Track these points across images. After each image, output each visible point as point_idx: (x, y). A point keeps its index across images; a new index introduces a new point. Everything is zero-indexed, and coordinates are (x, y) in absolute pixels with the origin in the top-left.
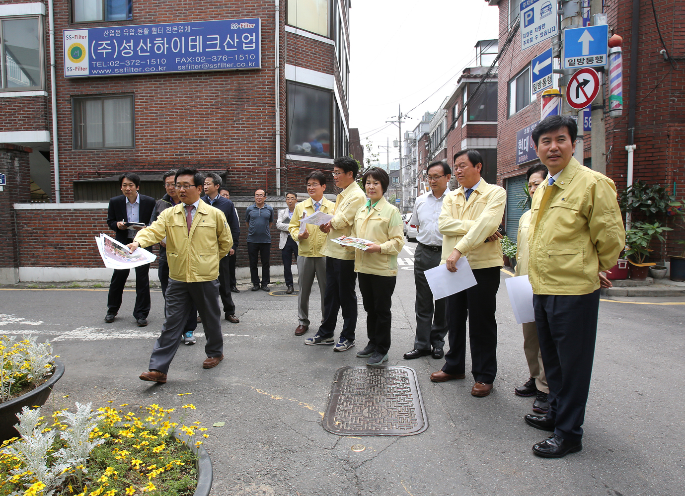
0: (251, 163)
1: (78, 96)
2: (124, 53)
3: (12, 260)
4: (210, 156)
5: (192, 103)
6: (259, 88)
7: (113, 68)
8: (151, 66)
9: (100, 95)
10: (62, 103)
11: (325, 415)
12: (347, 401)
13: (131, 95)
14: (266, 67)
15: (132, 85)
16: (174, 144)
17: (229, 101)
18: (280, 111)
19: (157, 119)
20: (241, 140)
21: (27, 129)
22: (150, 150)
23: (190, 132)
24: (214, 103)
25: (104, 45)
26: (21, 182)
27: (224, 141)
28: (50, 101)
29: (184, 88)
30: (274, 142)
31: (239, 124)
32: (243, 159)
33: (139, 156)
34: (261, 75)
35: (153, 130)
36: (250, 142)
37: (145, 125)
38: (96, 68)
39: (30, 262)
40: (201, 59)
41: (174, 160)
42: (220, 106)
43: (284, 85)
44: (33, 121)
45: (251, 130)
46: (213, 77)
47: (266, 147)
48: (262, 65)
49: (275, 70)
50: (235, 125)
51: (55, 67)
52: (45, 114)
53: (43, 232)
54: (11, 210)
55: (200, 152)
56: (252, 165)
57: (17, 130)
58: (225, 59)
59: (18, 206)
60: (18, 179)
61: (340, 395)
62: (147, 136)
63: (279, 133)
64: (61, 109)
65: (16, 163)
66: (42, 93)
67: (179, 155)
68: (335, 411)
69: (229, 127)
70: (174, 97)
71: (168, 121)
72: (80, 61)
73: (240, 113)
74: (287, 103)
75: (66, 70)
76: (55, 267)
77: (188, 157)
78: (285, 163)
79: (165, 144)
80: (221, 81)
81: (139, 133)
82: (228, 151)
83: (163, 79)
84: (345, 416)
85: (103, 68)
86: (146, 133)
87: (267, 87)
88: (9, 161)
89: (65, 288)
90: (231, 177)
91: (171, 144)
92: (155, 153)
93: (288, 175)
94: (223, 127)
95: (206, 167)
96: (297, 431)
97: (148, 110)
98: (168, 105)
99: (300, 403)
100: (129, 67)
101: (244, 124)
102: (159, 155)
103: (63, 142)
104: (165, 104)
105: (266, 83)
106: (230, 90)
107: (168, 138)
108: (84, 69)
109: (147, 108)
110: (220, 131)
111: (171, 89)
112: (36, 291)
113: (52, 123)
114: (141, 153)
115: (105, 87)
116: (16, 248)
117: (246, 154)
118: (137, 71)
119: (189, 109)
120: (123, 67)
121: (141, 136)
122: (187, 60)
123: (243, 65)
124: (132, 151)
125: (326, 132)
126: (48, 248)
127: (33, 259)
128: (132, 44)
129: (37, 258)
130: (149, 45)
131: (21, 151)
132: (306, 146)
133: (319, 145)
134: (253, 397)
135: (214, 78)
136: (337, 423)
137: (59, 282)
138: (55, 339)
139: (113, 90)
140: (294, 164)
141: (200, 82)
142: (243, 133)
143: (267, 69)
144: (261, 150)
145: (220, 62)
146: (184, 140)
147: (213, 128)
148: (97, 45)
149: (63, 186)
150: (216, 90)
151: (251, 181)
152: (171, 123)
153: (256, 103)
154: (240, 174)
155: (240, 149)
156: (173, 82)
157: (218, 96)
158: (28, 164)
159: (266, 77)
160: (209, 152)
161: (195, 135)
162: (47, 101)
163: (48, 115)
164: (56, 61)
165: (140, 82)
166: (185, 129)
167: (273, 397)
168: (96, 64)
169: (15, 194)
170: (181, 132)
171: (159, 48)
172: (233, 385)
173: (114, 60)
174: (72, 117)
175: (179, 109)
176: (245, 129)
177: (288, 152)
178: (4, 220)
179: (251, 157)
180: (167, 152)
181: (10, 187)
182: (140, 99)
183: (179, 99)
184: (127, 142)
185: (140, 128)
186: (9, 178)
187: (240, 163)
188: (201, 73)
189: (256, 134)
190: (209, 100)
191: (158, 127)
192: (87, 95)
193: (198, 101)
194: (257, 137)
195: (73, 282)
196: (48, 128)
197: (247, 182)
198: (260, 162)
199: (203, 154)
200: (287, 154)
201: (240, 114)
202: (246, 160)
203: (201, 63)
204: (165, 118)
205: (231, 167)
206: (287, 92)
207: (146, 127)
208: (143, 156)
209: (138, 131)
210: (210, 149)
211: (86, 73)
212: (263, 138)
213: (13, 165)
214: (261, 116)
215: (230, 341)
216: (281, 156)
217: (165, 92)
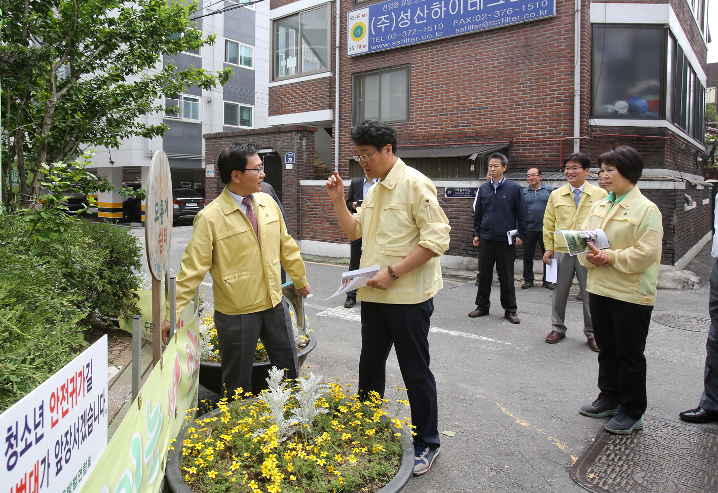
0: (540, 133)
1: (359, 73)
2: (402, 25)
3: (296, 233)
4: (490, 126)
5: (471, 67)
6: (553, 40)
7: (390, 42)
8: (427, 33)
9: (378, 69)
10: (344, 81)
11: (578, 462)
12: (616, 455)
13: (407, 67)
14: (563, 13)
15: (409, 56)
16: (450, 114)
17: (515, 61)
18: (581, 65)
19: (433, 89)
20: (528, 105)
21: (315, 109)
22: (424, 123)
23: (468, 100)
24: (496, 65)
25: (383, 19)
26: (307, 160)
27: (507, 108)
28: (335, 81)
29: (462, 52)
30: (572, 105)
31: (526, 87)
32: (530, 128)
33: (413, 130)
34: (555, 23)
35: (428, 101)
36: (540, 107)
37: (420, 96)
38: (375, 44)
39: (309, 236)
40: (482, 17)
41: (450, 132)
42: (503, 67)
43: (588, 31)
44: (320, 101)
45: (541, 92)
46: (495, 35)
47: (561, 112)
48: (557, 11)
49: (574, 15)
50: (522, 89)
51: (340, 48)
52: (330, 93)
53: (321, 207)
54: (298, 186)
55: (478, 122)
56: (542, 135)
57: (307, 110)
58: (509, 12)
59: (304, 183)
60: (305, 157)
61: (608, 444)
62: (422, 108)
63: (578, 93)
64: (343, 87)
65: (304, 143)
66: (328, 74)
67: (455, 127)
68: (594, 461)
69: (513, 91)
70: (451, 63)
71: (444, 90)
72: (361, 39)
73: (528, 73)
74: (592, 54)
75: (349, 49)
76: (329, 242)
77: (465, 129)
78: (587, 130)
79: (440, 115)
80: (504, 38)
81: (414, 106)
82: (512, 119)
83: (439, 46)
84: (605, 472)
85: (381, 43)
86: (421, 105)
87: (563, 37)
88: (299, 141)
89: (336, 263)
90: (515, 150)
91: (447, 115)
92: (429, 126)
93: (591, 145)
94: (507, 92)
95: (485, 140)
96: (534, 467)
97: (423, 81)
98: (444, 73)
99: (550, 438)
100: (405, 37)
101: (533, 86)
102: (434, 128)
103: (344, 119)
104: (441, 72)
105: (563, 33)
106: (516, 47)
107: (444, 109)
108: (364, 47)
109: (423, 78)
110: (502, 96)
111: (448, 55)
112: (311, 264)
113: (335, 101)
114: (415, 127)
115: (382, 61)
116: (299, 222)
117: (534, 122)
118: (413, 41)
119: (467, 74)
120: (399, 38)
121: (416, 109)
122: (466, 21)
123: (532, 15)
124: (407, 124)
125: (655, 83)
126: (325, 224)
127: (312, 233)
128: (409, 14)
129: (315, 232)
130: (426, 11)
131: (308, 132)
132: (621, 106)
133: (642, 103)
134: (495, 415)
135: (497, 36)
136: (592, 476)
137: (332, 258)
138: (319, 314)
139: (391, 63)
140: (600, 130)
141: (480, 43)
142: (530, 97)
143: (563, 15)
144: (553, 116)
145: (504, 16)
146: (461, 110)
147: (494, 94)
148: (377, 21)
149: (342, 162)
150: (499, 50)
151: (541, 154)
152: (447, 91)
153: (548, 59)
154: (526, 146)
155: (527, 117)
156: (450, 47)
157: (501, 56)
158: (313, 143)
159: (563, 26)
160: (489, 122)
161: (474, 103)
162: (332, 80)
163: (332, 95)
164: (340, 42)
165: (416, 52)
166: (463, 97)
167: (518, 421)
168: (375, 40)
169: (302, 171)
170: (458, 101)
171: (436, 13)
172: (477, 396)
173: (392, 33)
174: (352, 95)
175: (457, 76)
176: (534, 91)
177: (592, 115)
178: (292, 196)
179: (541, 126)
180: (442, 124)
181: (298, 165)
182: (416, 70)
183: (456, 65)
184: (401, 115)
185: (415, 100)
186: (298, 156)
187: (527, 133)
188: (482, 32)
189: (548, 97)
190: (490, 62)
191: (433, 98)
192: (367, 71)
193: (478, 64)
194: (549, 100)
195: (343, 258)
196: (331, 107)
197: (534, 156)
198: (552, 130)
199: (482, 125)
200: (591, 118)
201: (528, 75)
202: (534, 129)
203: (481, 22)
204: (442, 87)
205: (514, 139)
206: (592, 39)
207: (421, 99)
208: (417, 129)
209: (413, 103)
210: (490, 118)
211: (366, 50)
212: (557, 101)
213: (301, 144)
214: (556, 74)
215: (486, 347)
216: (581, 122)
217: (442, 59)
